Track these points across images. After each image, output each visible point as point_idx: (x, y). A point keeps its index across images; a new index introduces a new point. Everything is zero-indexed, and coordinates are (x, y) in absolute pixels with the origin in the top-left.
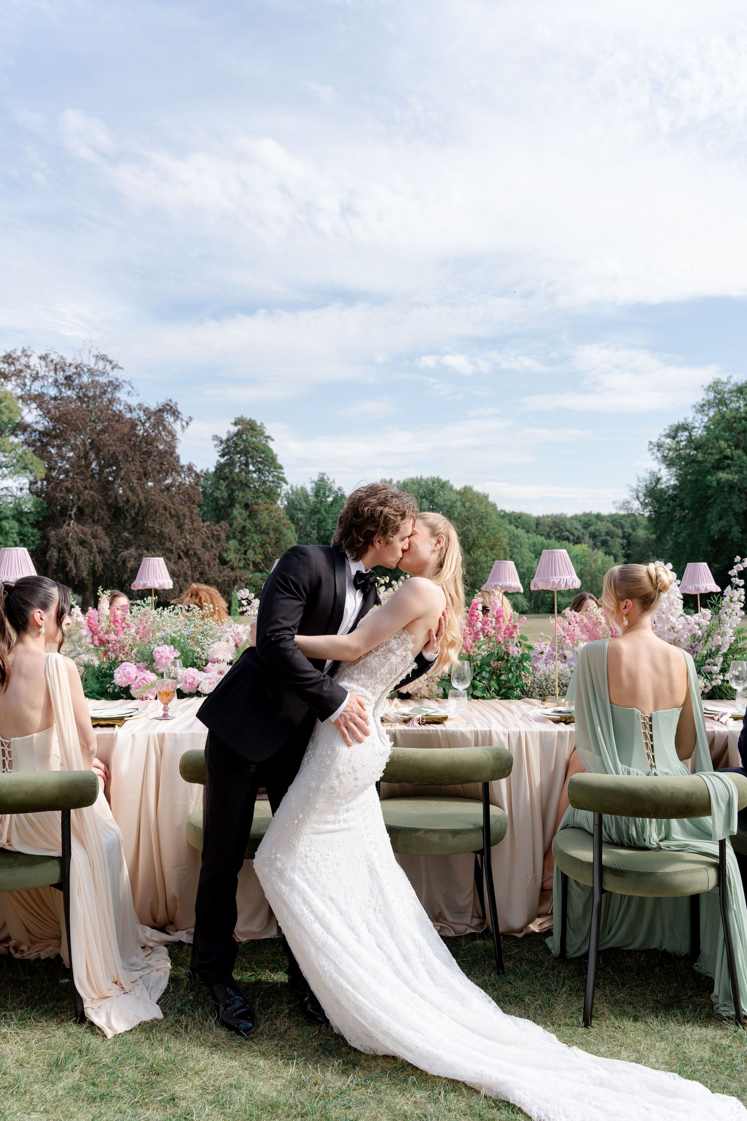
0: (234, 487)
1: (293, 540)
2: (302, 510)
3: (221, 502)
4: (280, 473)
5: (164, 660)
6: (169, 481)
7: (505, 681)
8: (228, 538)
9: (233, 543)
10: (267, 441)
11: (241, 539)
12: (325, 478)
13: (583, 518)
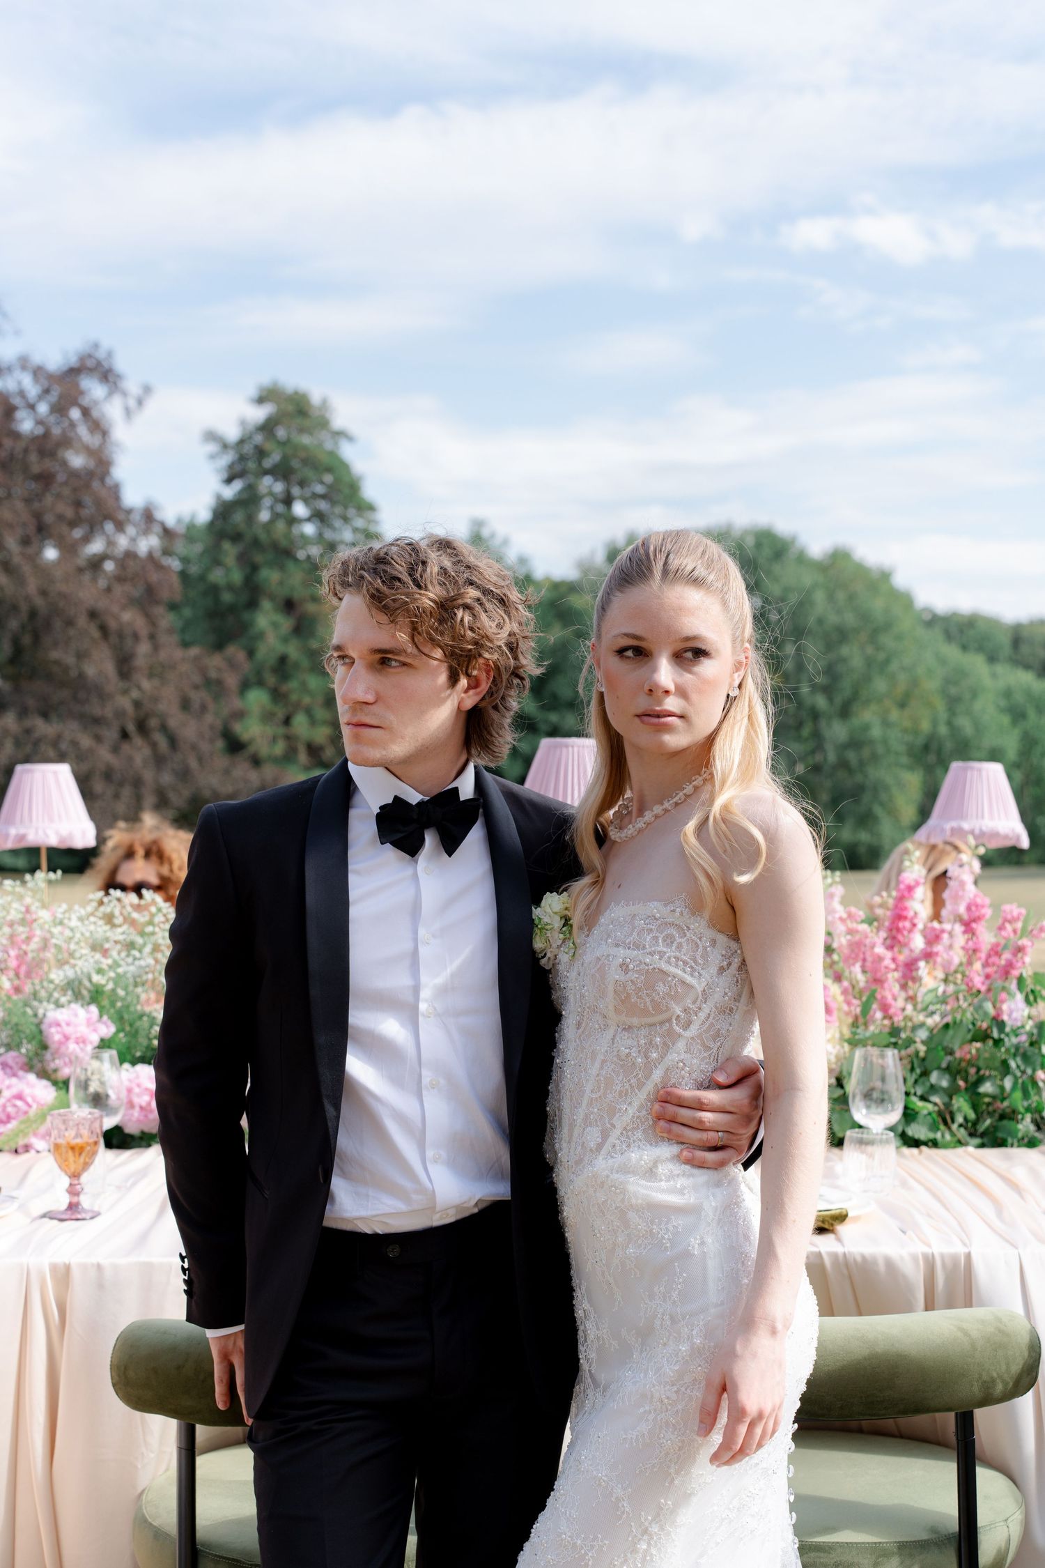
0: (259, 558)
3: (227, 597)
5: (72, 1046)
6: (96, 547)
7: (994, 1097)
8: (245, 686)
10: (336, 444)
11: (277, 687)
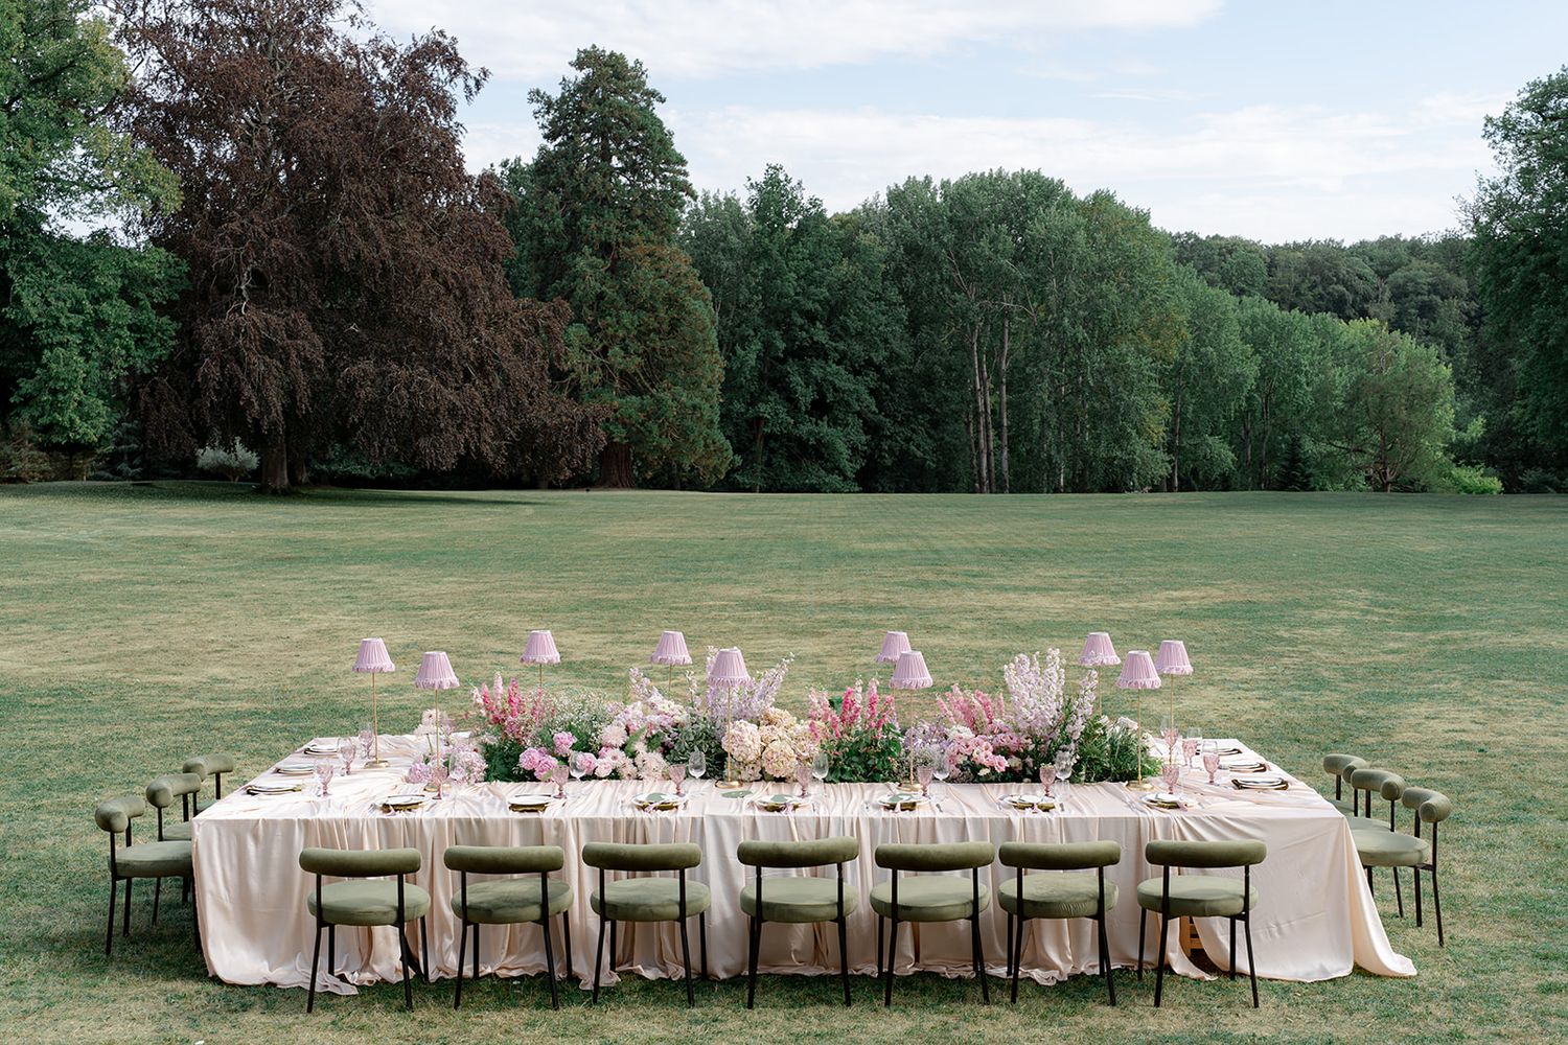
0: (578, 207)
1: (708, 321)
2: (729, 251)
4: (679, 172)
5: (563, 746)
9: (578, 332)
10: (649, 104)
11: (595, 321)
12: (782, 177)
13: (1377, 253)
